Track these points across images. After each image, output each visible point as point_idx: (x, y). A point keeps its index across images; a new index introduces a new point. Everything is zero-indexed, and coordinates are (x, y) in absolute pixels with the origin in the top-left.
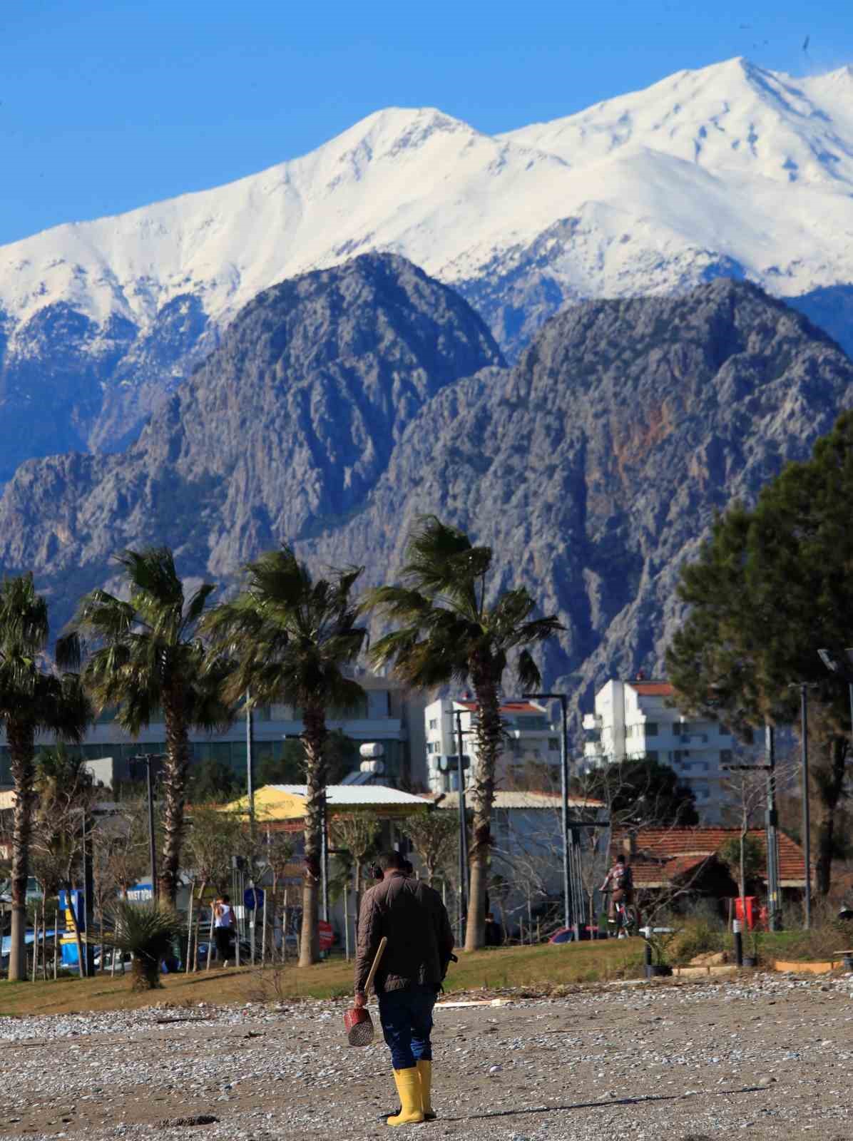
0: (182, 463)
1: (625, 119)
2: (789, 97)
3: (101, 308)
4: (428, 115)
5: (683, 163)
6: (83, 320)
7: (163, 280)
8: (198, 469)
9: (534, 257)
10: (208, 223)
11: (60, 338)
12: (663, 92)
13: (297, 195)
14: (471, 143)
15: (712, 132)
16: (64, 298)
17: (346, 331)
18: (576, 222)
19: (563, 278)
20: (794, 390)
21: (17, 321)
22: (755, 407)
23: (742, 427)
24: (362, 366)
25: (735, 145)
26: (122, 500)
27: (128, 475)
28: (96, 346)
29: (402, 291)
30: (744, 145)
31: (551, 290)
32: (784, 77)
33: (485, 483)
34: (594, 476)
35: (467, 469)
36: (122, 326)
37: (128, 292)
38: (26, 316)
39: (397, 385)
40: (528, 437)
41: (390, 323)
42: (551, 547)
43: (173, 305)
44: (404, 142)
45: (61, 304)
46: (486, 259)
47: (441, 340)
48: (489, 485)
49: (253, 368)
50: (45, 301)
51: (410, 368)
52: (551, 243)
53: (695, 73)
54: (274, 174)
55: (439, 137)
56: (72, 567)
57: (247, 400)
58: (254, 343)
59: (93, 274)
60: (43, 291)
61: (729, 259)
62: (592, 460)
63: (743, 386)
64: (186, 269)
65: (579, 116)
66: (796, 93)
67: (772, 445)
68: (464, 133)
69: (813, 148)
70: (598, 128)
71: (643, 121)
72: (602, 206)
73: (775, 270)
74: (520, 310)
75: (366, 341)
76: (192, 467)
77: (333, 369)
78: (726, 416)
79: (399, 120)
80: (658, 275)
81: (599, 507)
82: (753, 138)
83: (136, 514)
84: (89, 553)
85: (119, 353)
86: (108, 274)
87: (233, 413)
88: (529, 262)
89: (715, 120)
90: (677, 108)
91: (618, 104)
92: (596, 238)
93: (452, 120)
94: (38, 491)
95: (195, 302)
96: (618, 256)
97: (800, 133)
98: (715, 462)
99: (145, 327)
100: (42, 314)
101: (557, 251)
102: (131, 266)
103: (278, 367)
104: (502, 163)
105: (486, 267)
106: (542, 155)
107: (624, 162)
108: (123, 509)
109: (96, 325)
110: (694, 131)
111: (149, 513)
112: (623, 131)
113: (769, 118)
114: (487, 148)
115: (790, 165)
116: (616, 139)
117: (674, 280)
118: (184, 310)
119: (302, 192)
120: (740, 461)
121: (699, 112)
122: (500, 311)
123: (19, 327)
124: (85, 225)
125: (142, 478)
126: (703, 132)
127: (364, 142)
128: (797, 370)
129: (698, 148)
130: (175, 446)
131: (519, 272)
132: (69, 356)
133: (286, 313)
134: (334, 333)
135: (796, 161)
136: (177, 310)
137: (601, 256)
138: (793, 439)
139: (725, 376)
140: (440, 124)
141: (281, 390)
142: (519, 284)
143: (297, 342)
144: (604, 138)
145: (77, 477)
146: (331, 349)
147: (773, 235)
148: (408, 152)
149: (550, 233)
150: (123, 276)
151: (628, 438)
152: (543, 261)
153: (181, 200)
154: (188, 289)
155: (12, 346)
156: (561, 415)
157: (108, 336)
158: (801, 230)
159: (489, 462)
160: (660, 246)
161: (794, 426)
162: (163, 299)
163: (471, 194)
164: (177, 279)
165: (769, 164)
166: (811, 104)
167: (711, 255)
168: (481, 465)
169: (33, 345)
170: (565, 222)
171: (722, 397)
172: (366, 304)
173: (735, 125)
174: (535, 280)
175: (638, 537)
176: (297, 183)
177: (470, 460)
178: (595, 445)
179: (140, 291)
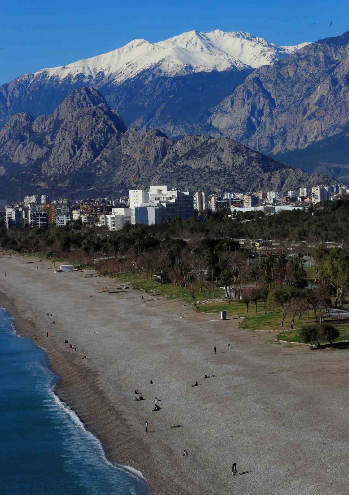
0: (59, 117)
1: (175, 41)
2: (203, 37)
3: (87, 74)
4: (142, 40)
5: (184, 49)
6: (84, 76)
7: (98, 69)
8: (61, 118)
9: (158, 65)
10: (105, 59)
11: (80, 79)
12: (182, 36)
13: (120, 54)
14: (149, 45)
15: (189, 43)
16: (81, 72)
17: (82, 98)
18: (164, 59)
19: (162, 69)
20: (102, 122)
21: (73, 76)
22: (97, 124)
23: (95, 126)
24: (84, 103)
25: (193, 45)
26: (50, 123)
27: (52, 119)
28: (86, 80)
29: (90, 92)
30: (195, 45)
31: (160, 71)
32: (202, 33)
33: (66, 132)
34: (79, 132)
35: (64, 131)
36: (90, 77)
37: (92, 71)
38: (75, 75)
39: (88, 106)
40: (72, 126)
41: (88, 97)
42: (71, 142)
43: (99, 73)
44: (138, 45)
45: (81, 73)
46: (150, 65)
47: (96, 99)
48: (67, 133)
49: (69, 103)
50: (78, 73)
51: (91, 103)
52: (160, 63)
53: (187, 33)
54: (116, 51)
55: (144, 44)
56: (43, 132)
57: (68, 108)
58: (69, 100)
59: (86, 68)
60: (78, 71)
61: (190, 65)
62: (79, 130)
63: (96, 121)
64: (101, 67)
65: (168, 40)
66: (204, 36)
67: (99, 128)
68: (148, 43)
69: (206, 46)
70: (171, 42)
71: (178, 41)
72: (169, 56)
73: (197, 67)
74: (155, 74)
75: (85, 99)
76: (60, 118)
77: (79, 104)
78: (94, 125)
79: (137, 41)
80: (178, 68)
81: (79, 136)
82: (196, 44)
83: (52, 125)
84: (45, 130)
85: (90, 81)
86: (89, 68)
87: (66, 110)
88: (157, 66)
89: (190, 41)
90: (184, 39)
91: (175, 38)
92: (168, 62)
93: (146, 41)
94: (40, 121)
95: (102, 73)
96: (171, 65)
97: (204, 43)
98: (91, 131)
99: (94, 77)
100: (77, 75)
101: (161, 64)
102: (92, 67)
103: (72, 103)
104: (154, 48)
105: (150, 67)
106: (161, 47)
107: (173, 49)
108: (50, 124)
109: (86, 77)
110: (186, 43)
111: (54, 125)
112: (175, 43)
113: (199, 41)
114: (151, 46)
115: (202, 48)
116: (173, 44)
117: (180, 69)
118: (101, 74)
119: (121, 53)
120: (94, 130)
121: (187, 40)
122: (151, 74)
123: (74, 77)
124: (85, 60)
125: (53, 119)
126: (188, 43)
127: (132, 45)
128: (102, 119)
129: (187, 46)
130: (58, 114)
131: (155, 68)
132: (82, 82)
133: (74, 95)
134: (80, 98)
135: (203, 48)
136: (99, 74)
137: (168, 65)
138: (101, 128)
139: (94, 119)
140: (144, 42)
141: (72, 107)
142: (155, 70)
143: (75, 99)
144: (172, 44)
145: (45, 119)
146: (79, 101)
147: (197, 61)
148: (139, 47)
149: (160, 61)
150: (91, 68)
151: (83, 127)
152: (159, 66)
153: (101, 55)
154: (102, 70)
155: (72, 81)
156: (76, 123)
157: (88, 79)
158: (202, 60)
159: (67, 130)
160: (178, 63)
161: (101, 126)
162: (98, 72)
163: (149, 54)
164: (100, 69)
165: (198, 48)
166: (207, 38)
167: (186, 65)
168: (66, 130)
169: (76, 80)
170: (163, 59)
171: (94, 122)
172: (85, 94)
173: (193, 42)
174: (158, 69)
175: (82, 140)
176: (120, 52)
177: (64, 129)
178: (79, 128)
179: (93, 71)
